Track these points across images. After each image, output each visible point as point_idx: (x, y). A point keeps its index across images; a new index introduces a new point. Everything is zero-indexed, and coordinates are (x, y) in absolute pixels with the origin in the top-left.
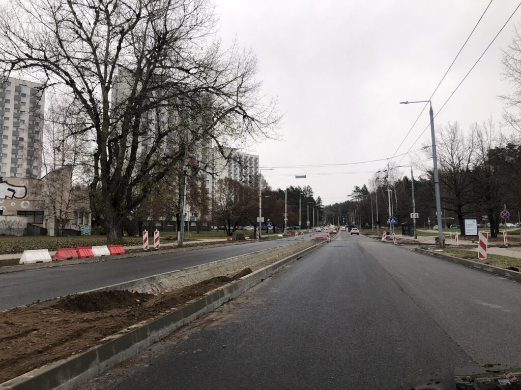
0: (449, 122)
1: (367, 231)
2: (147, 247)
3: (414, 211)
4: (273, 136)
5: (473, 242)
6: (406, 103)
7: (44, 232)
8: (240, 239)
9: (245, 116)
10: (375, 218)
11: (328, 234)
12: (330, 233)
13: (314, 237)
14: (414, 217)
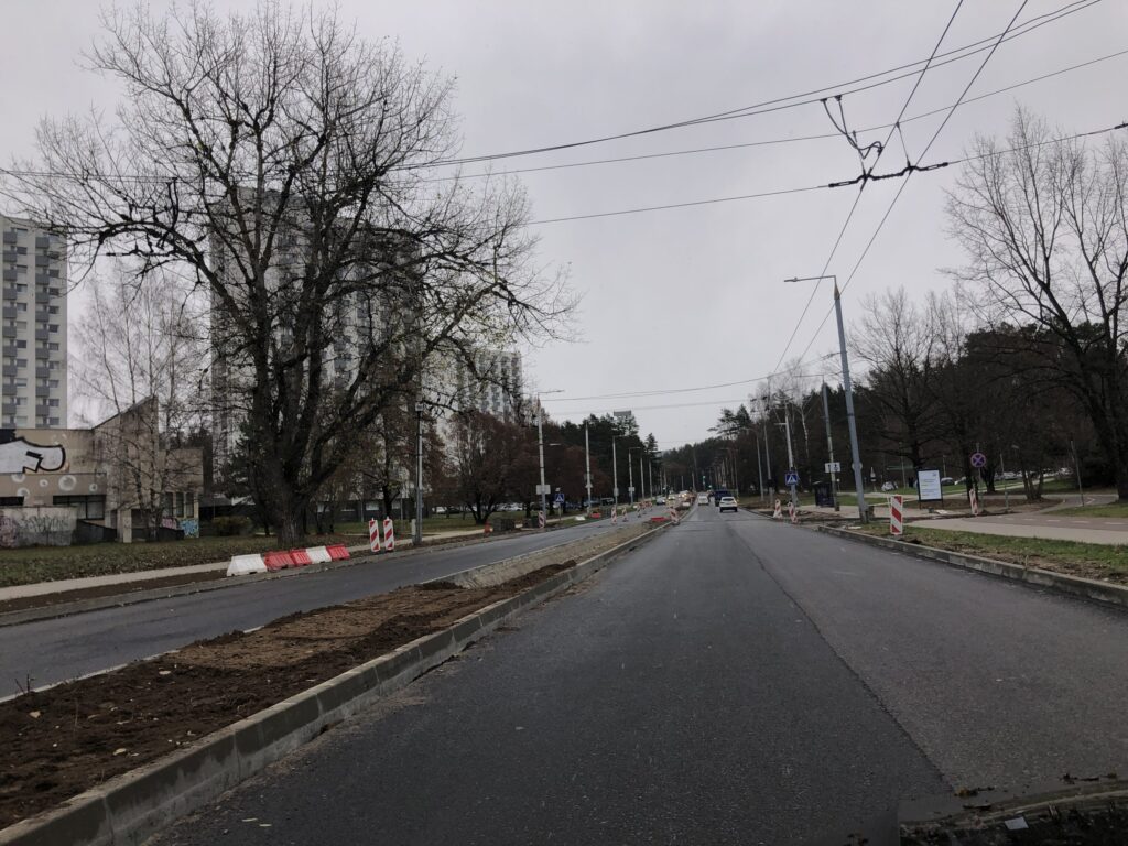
0: (888, 289)
1: (750, 501)
2: (377, 547)
3: (832, 459)
4: (565, 335)
5: (930, 512)
6: (795, 280)
7: (112, 535)
8: (507, 529)
9: (512, 301)
10: (765, 474)
11: (674, 511)
12: (678, 509)
13: (647, 518)
14: (833, 470)
